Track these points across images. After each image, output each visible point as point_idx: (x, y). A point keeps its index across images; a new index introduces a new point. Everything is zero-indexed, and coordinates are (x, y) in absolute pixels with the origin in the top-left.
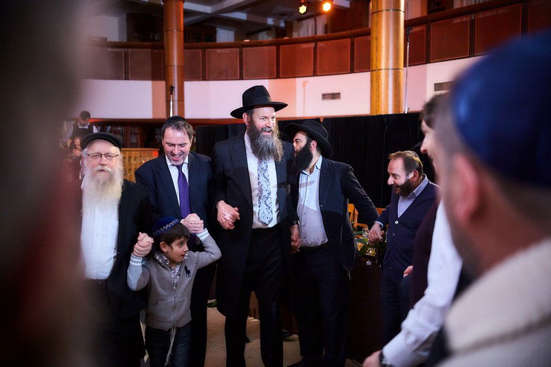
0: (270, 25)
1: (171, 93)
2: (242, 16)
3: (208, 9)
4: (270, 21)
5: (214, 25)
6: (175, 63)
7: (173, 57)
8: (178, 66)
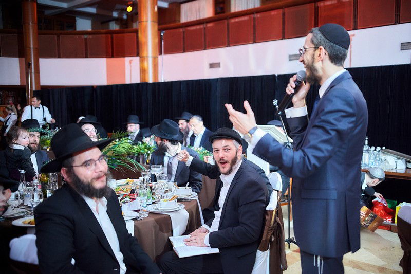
0: (115, 17)
1: (29, 68)
2: (93, 10)
3: (65, 5)
4: (115, 14)
5: (74, 16)
6: (32, 46)
7: (30, 41)
8: (33, 48)
